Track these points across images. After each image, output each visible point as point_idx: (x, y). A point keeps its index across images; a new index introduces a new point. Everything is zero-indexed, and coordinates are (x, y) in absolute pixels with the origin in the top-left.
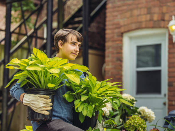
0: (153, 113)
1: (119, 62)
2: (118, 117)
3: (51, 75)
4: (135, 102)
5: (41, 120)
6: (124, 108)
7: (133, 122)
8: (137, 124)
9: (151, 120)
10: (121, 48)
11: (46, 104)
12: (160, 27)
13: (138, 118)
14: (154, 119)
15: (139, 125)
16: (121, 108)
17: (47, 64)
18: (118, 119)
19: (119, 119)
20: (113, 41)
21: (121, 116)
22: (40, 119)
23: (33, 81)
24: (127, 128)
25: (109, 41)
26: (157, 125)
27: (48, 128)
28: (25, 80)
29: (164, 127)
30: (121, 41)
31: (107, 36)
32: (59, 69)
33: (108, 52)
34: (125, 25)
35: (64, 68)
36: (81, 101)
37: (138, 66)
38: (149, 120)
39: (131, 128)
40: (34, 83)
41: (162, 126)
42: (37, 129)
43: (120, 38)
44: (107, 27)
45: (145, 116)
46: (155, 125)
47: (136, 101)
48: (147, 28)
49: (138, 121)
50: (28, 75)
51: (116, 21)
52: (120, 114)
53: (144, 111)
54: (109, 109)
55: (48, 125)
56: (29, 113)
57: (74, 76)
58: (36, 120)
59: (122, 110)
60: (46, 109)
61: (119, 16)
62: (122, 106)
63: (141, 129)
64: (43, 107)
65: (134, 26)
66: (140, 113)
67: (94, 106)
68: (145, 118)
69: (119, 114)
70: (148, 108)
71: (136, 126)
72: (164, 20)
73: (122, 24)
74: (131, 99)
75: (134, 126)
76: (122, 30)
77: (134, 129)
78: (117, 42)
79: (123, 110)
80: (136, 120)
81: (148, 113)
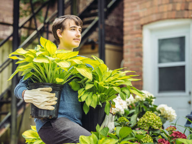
0: (174, 111)
1: (138, 57)
2: (135, 116)
3: (59, 68)
4: (154, 100)
5: (45, 118)
6: (141, 107)
7: (147, 119)
8: (151, 121)
9: (172, 119)
10: (141, 42)
11: (50, 98)
12: (184, 18)
13: (152, 114)
14: (175, 118)
15: (154, 122)
16: (138, 106)
17: (55, 56)
18: (135, 119)
19: (136, 117)
20: (132, 34)
21: (138, 115)
22: (45, 116)
23: (39, 74)
24: (140, 126)
25: (127, 34)
26: (176, 124)
27: (53, 128)
28: (29, 73)
29: (186, 126)
30: (141, 34)
31: (126, 29)
32: (69, 62)
33: (126, 46)
34: (144, 17)
35: (73, 61)
36: (85, 90)
37: (160, 62)
38: (170, 119)
39: (145, 126)
40: (40, 77)
41: (184, 126)
42: (41, 128)
43: (140, 31)
44: (125, 19)
45: (165, 115)
46: (175, 123)
47: (155, 98)
48: (169, 18)
49: (152, 118)
50: (33, 67)
51: (135, 12)
52: (137, 113)
53: (163, 110)
54: (124, 108)
55: (52, 124)
56: (33, 109)
57: (86, 70)
58: (40, 118)
59: (139, 108)
60: (50, 104)
61: (138, 7)
62: (139, 104)
63: (156, 127)
64: (47, 102)
65: (154, 17)
66: (159, 112)
67: (99, 96)
68: (165, 117)
69: (135, 113)
70: (169, 106)
71: (150, 123)
72: (187, 10)
73: (141, 15)
74: (149, 96)
75: (148, 123)
76: (142, 22)
77: (149, 127)
78: (137, 36)
79: (141, 108)
80: (151, 116)
81: (168, 111)
